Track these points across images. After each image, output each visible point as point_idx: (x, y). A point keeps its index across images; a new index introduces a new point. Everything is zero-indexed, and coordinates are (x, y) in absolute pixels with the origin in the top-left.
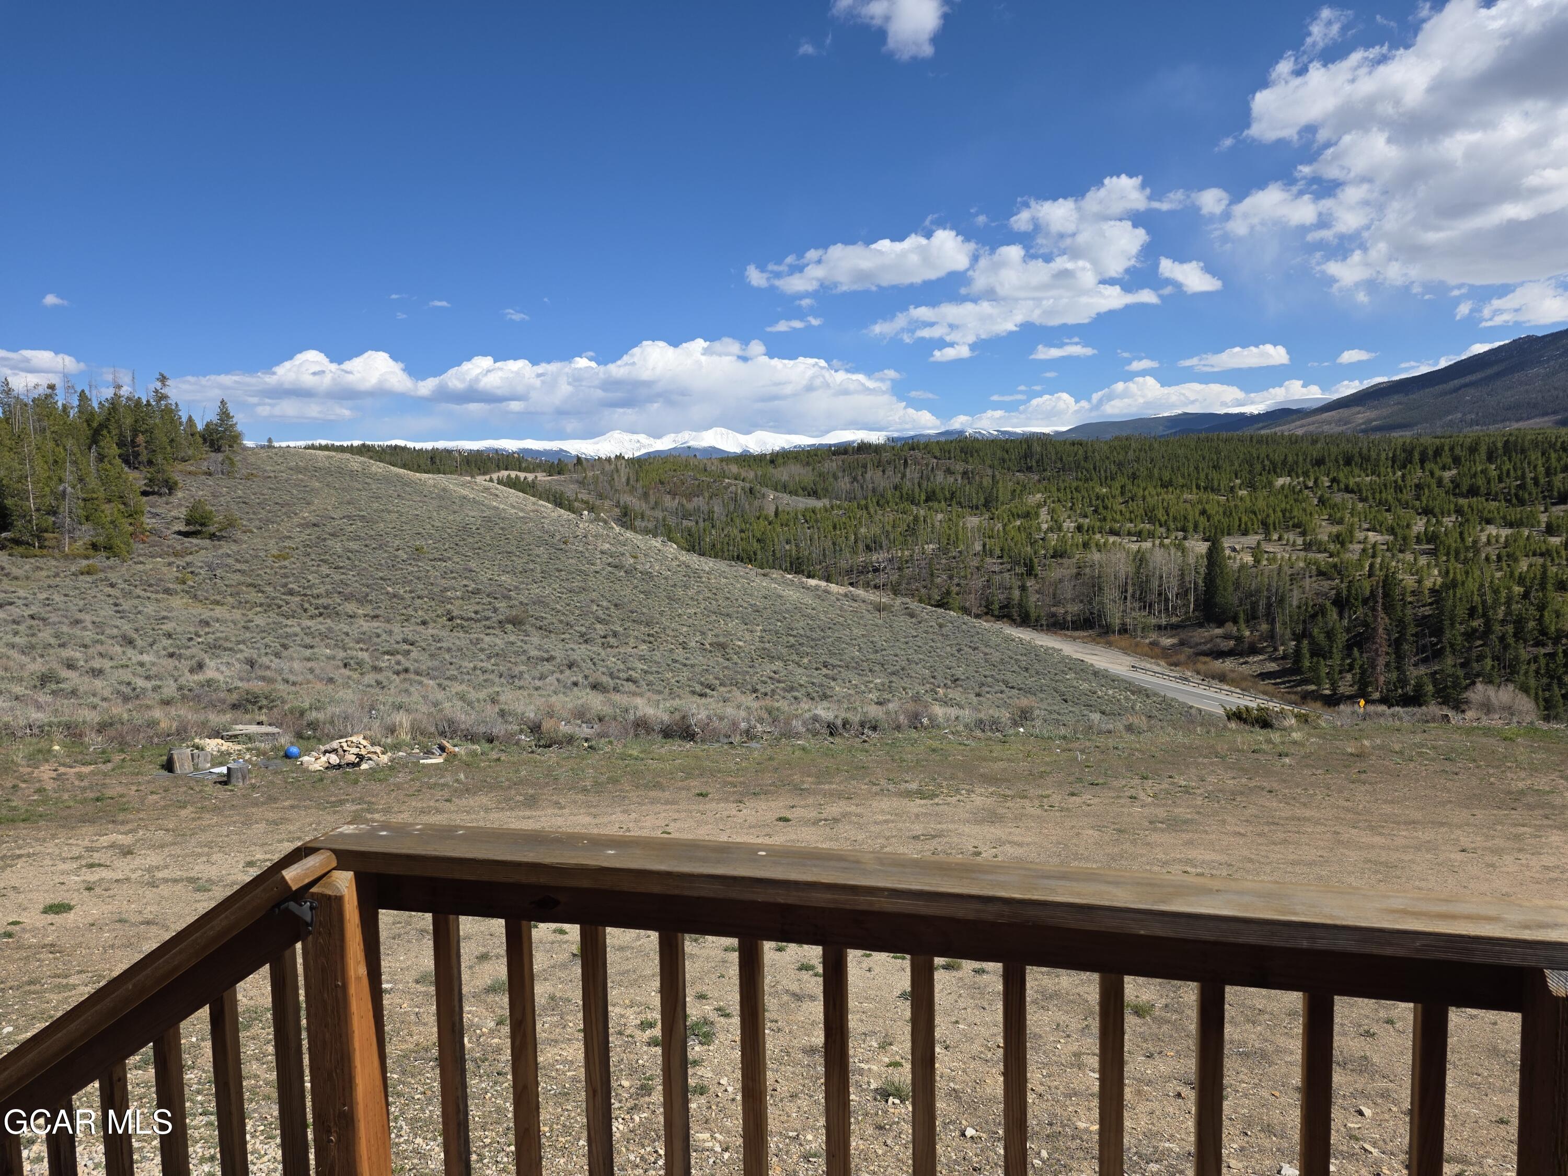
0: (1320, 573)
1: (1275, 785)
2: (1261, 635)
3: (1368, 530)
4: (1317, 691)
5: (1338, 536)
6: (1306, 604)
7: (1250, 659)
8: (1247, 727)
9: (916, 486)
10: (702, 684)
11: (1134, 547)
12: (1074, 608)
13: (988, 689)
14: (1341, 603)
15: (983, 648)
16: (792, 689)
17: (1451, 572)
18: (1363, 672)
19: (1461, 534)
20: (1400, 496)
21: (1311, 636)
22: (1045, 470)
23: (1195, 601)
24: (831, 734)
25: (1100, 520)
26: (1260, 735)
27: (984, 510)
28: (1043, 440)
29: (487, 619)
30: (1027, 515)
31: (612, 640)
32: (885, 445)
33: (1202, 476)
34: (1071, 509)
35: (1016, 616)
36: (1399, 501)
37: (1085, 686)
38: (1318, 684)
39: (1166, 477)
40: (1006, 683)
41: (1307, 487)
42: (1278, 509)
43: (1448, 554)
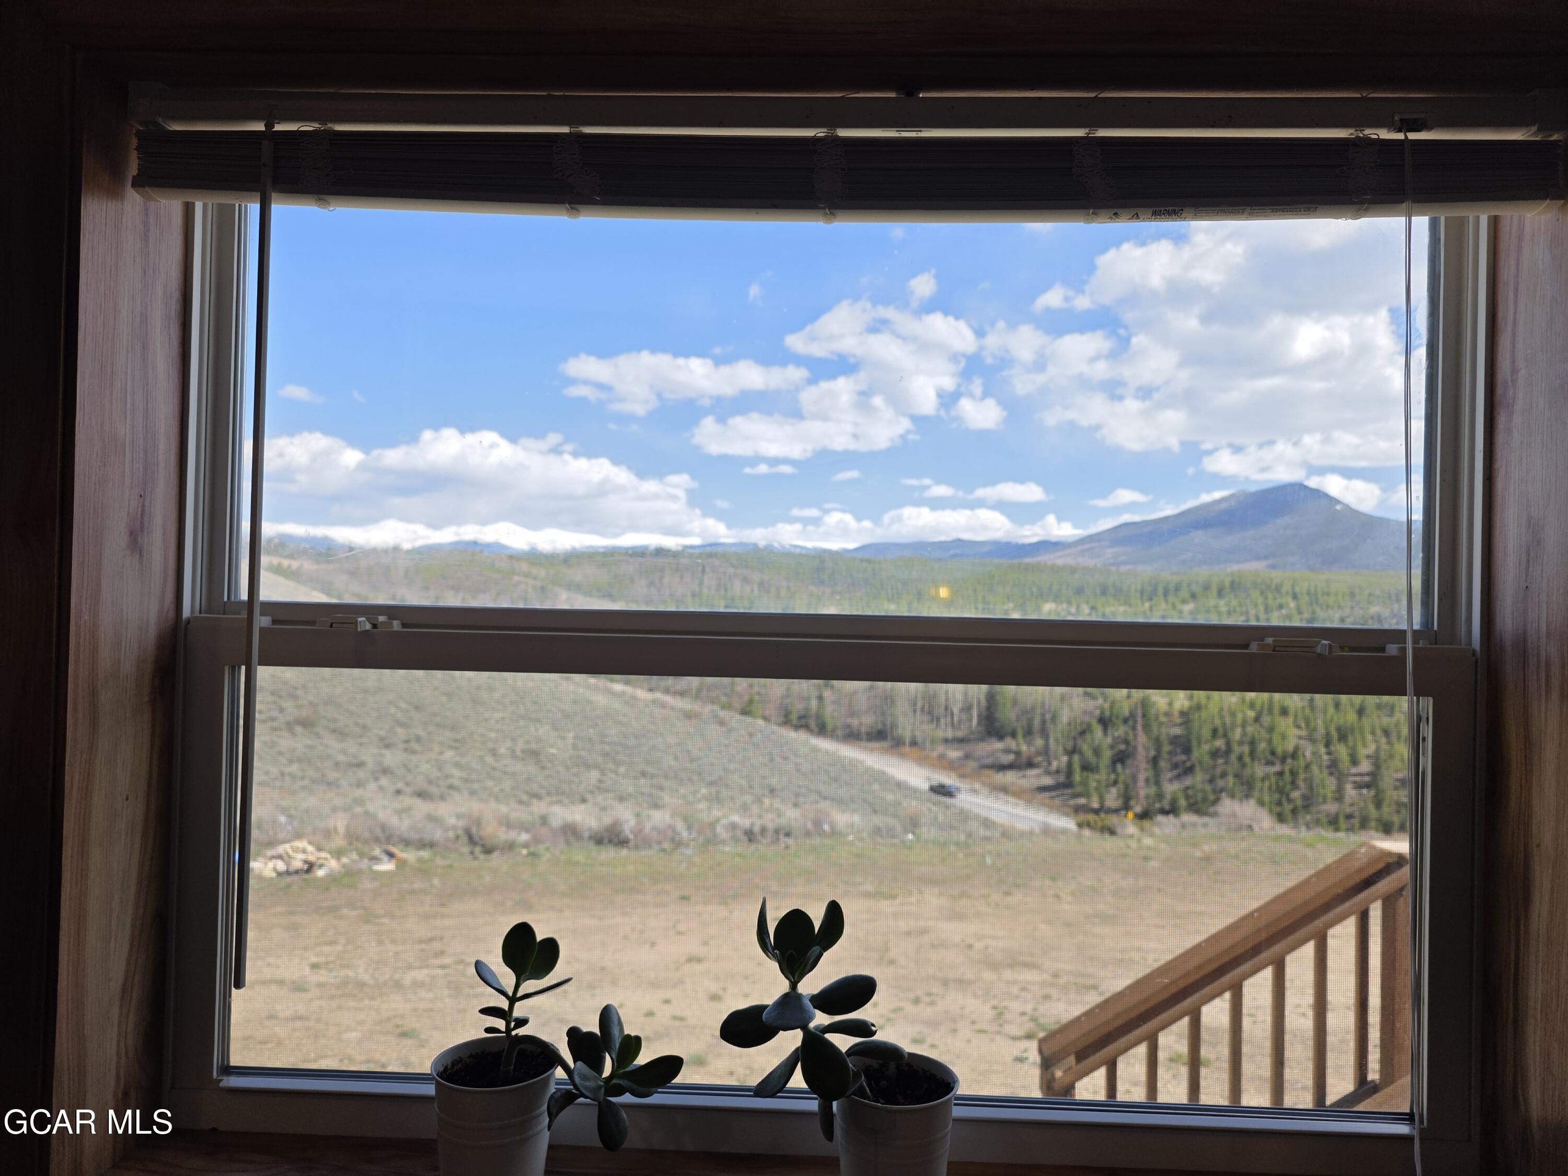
2: (1037, 751)
4: (1087, 803)
6: (1075, 722)
7: (1029, 773)
10: (527, 793)
12: (868, 720)
14: (1105, 722)
15: (793, 758)
18: (1127, 787)
21: (1081, 753)
22: (836, 584)
23: (978, 716)
28: (833, 556)
29: (273, 719)
31: (416, 746)
32: (682, 551)
35: (814, 726)
38: (1088, 797)
41: (1070, 614)
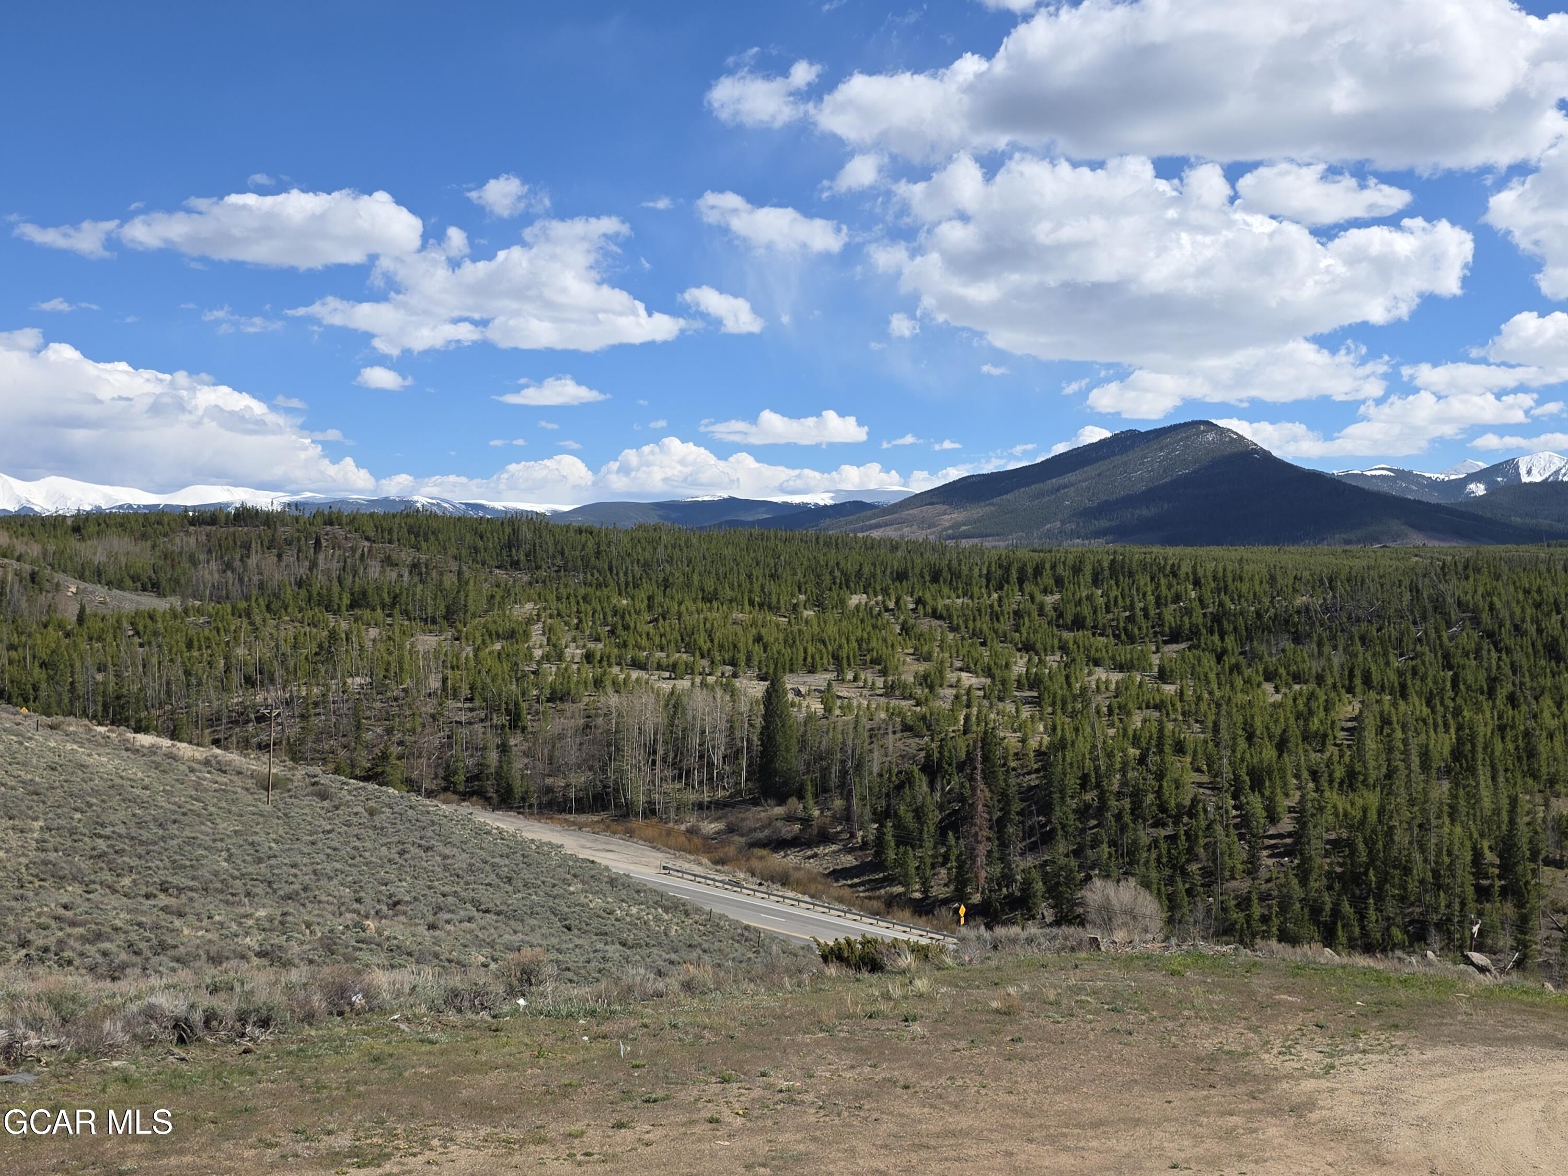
0: (907, 728)
1: (911, 1075)
2: (834, 816)
3: (961, 670)
4: (905, 894)
5: (926, 677)
6: (890, 771)
7: (820, 850)
8: (851, 972)
9: (335, 583)
11: (667, 686)
12: (579, 779)
13: (448, 916)
14: (932, 770)
15: (440, 848)
16: (99, 936)
17: (1059, 728)
18: (961, 866)
19: (1067, 677)
20: (996, 625)
21: (896, 816)
22: (538, 568)
23: (748, 766)
24: (181, 1041)
25: (618, 646)
26: (870, 981)
27: (445, 624)
28: (536, 522)
30: (511, 635)
32: (283, 512)
33: (757, 588)
34: (577, 628)
35: (491, 793)
36: (996, 632)
37: (597, 903)
38: (906, 884)
39: (710, 585)
40: (476, 903)
41: (887, 610)
42: (853, 638)
43: (1053, 704)
